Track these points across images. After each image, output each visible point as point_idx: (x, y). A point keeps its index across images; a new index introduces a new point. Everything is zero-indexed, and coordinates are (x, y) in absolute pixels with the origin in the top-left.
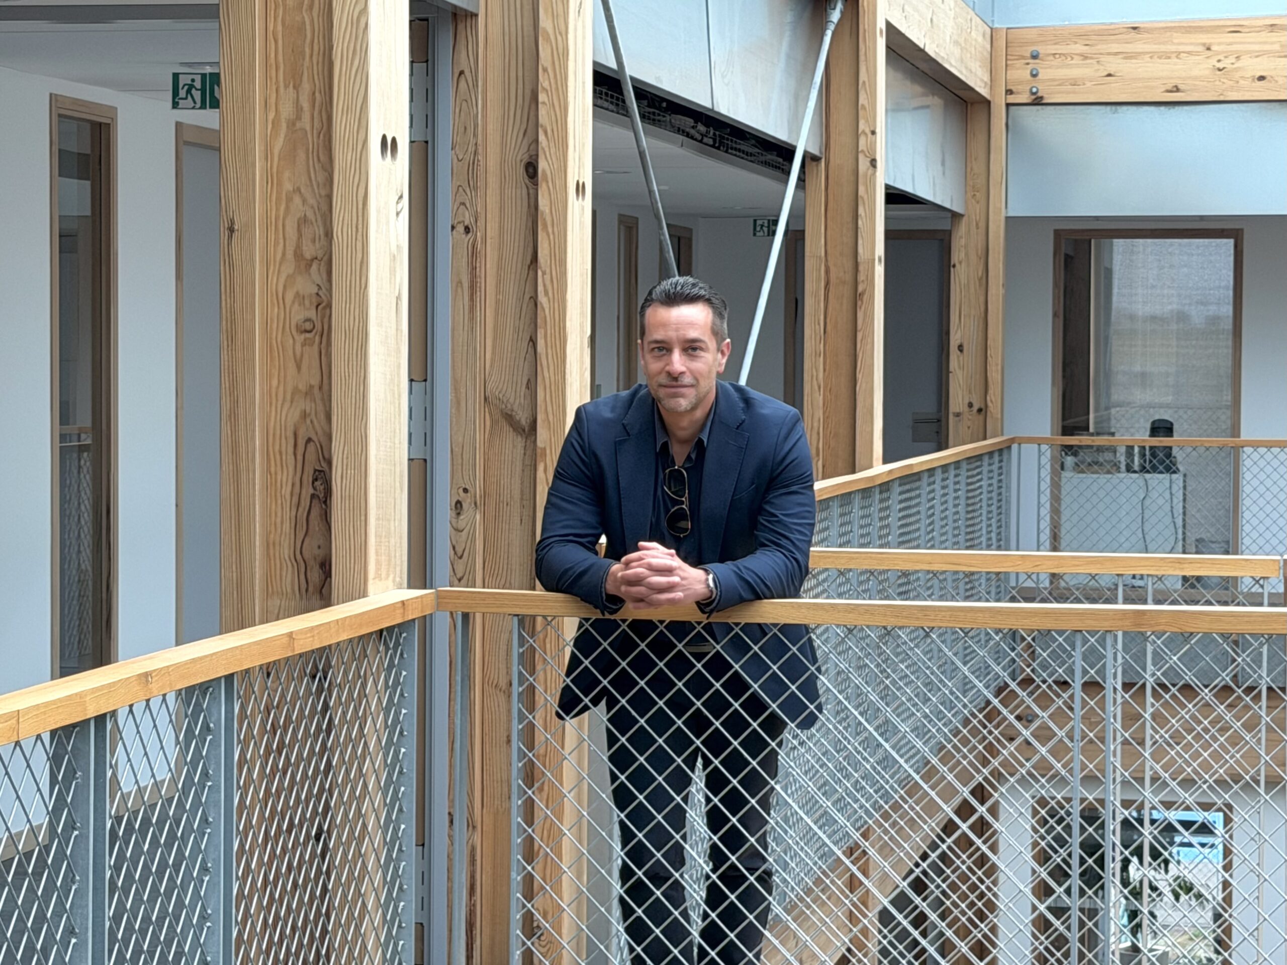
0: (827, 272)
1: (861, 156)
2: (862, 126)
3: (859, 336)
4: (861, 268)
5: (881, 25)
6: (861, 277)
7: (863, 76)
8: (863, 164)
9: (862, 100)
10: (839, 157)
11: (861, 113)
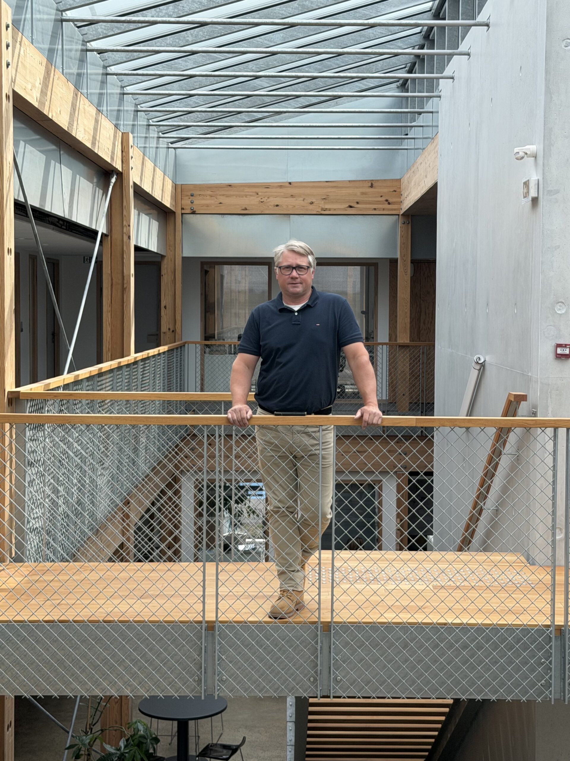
0: (112, 279)
1: (124, 235)
2: (125, 223)
3: (125, 305)
4: (125, 278)
5: (131, 184)
6: (125, 282)
7: (125, 204)
8: (125, 238)
9: (125, 213)
10: (116, 235)
11: (124, 218)
